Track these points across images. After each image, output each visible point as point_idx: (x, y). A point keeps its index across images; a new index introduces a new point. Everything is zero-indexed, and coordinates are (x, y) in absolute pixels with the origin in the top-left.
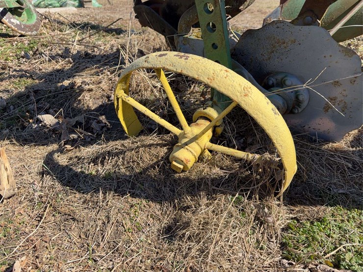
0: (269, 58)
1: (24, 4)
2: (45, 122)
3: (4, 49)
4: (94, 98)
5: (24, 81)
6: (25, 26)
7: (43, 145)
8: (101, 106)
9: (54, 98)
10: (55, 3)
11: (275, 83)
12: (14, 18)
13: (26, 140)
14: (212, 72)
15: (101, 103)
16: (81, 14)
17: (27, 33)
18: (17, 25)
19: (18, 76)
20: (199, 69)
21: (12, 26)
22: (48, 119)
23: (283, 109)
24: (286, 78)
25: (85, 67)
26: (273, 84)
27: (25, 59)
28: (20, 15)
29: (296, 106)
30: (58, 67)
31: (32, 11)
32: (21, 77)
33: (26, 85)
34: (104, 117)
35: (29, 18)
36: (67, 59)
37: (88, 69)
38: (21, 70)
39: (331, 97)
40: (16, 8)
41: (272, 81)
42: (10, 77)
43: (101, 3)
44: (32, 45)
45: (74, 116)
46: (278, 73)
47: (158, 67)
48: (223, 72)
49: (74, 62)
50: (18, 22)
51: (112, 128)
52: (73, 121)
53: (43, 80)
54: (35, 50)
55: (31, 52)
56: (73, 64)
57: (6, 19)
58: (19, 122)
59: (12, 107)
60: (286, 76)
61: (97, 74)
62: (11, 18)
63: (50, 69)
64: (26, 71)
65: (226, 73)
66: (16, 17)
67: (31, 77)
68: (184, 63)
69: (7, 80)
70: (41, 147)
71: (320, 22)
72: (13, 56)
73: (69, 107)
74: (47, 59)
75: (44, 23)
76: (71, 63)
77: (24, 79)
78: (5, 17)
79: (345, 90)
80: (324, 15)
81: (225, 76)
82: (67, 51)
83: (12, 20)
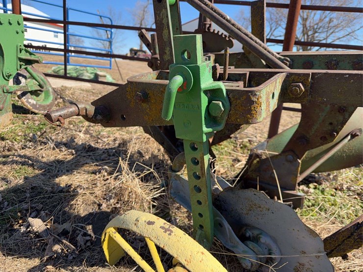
0: (247, 214)
1: (45, 88)
2: (33, 228)
3: (15, 126)
4: (86, 204)
5: (25, 170)
6: (40, 106)
7: (26, 257)
8: (91, 214)
9: (48, 199)
10: (72, 73)
11: (251, 236)
12: (32, 99)
13: (10, 250)
14: (190, 254)
15: (91, 211)
16: (94, 91)
17: (40, 112)
18: (33, 105)
19: (21, 163)
20: (179, 249)
21: (29, 105)
22: (38, 224)
23: (256, 266)
24: (261, 236)
25: (85, 162)
26: (250, 236)
27: (31, 143)
28: (38, 95)
29: (269, 261)
30: (60, 157)
31: (50, 93)
32: (23, 164)
33: (26, 175)
34: (90, 227)
35: (45, 98)
36: (70, 150)
37: (87, 165)
38: (25, 156)
39: (300, 262)
40: (36, 91)
41: (249, 234)
42: (13, 162)
43: (114, 78)
44: (41, 126)
45: (64, 221)
46: (254, 228)
47: (144, 235)
48: (200, 254)
49: (76, 154)
50: (35, 102)
51: (95, 242)
52: (61, 228)
53: (43, 170)
54: (43, 132)
55: (39, 133)
56: (75, 156)
57: (25, 99)
58: (8, 222)
59: (6, 203)
60: (261, 234)
61: (94, 173)
62: (30, 99)
63: (52, 158)
64: (29, 158)
65: (202, 256)
66: (35, 97)
67: (32, 165)
68: (167, 239)
69: (9, 165)
70: (23, 260)
71: (300, 161)
72: (21, 136)
73: (60, 211)
74: (52, 147)
75: (58, 103)
76: (73, 155)
77: (26, 167)
78: (24, 97)
79: (311, 261)
80: (304, 156)
81: (201, 260)
82: (72, 139)
83: (30, 100)
